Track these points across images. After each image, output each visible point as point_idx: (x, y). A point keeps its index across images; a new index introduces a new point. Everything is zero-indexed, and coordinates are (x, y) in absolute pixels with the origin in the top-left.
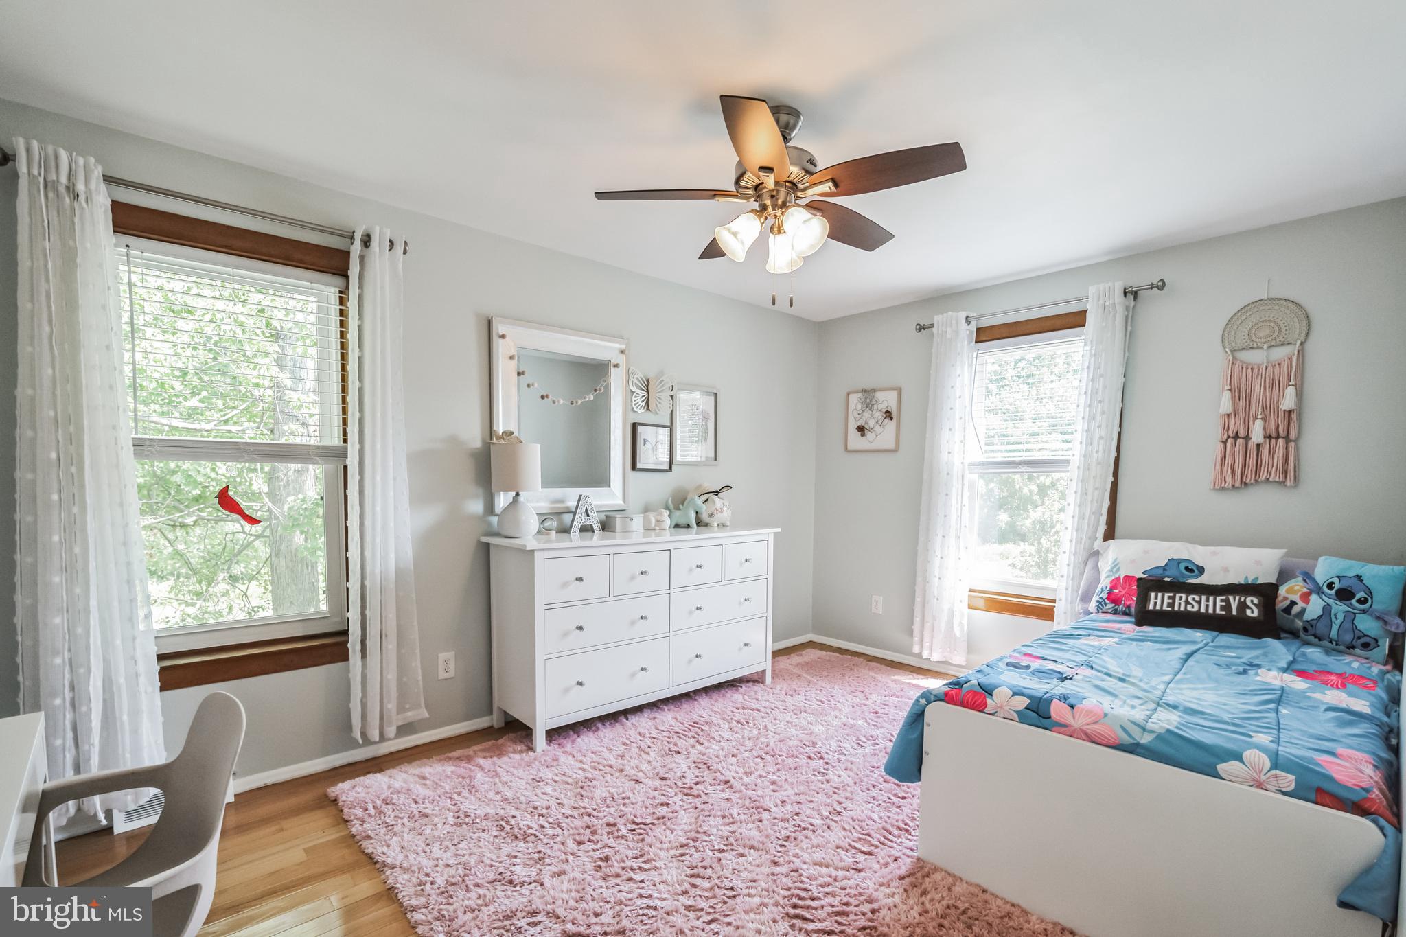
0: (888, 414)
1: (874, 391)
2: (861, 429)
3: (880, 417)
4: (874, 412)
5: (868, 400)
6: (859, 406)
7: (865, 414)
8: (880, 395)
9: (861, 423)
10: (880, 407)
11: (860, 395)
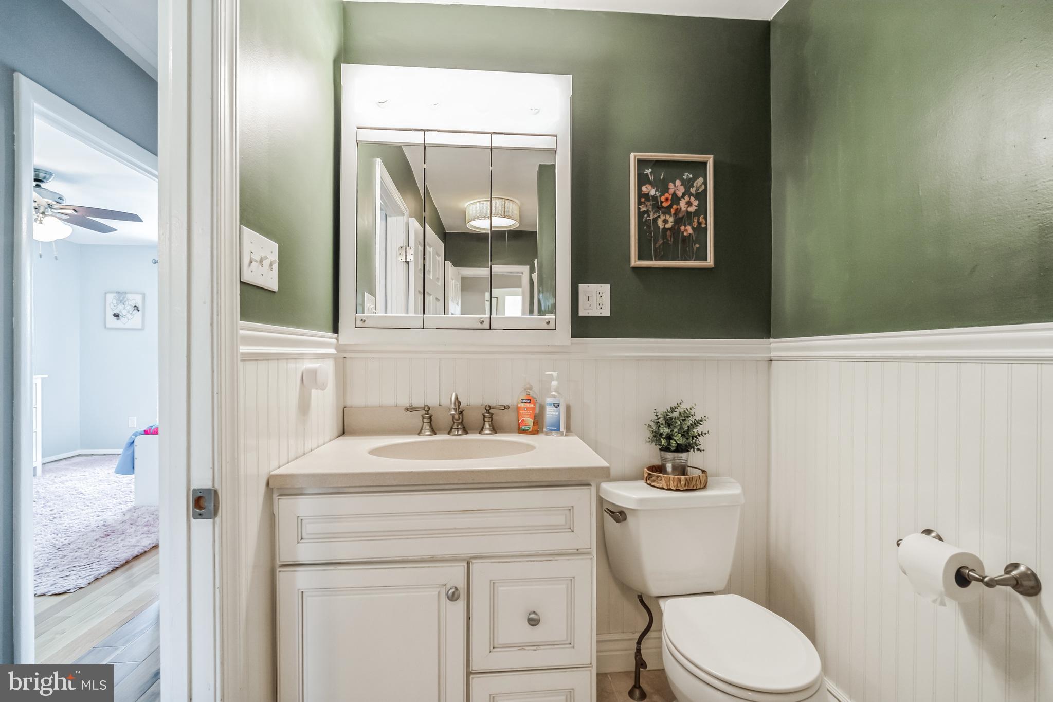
0: (136, 308)
1: (126, 293)
2: (116, 315)
3: (131, 309)
4: (126, 306)
5: (121, 298)
6: (115, 302)
7: (119, 306)
8: (129, 296)
9: (116, 312)
10: (130, 303)
11: (115, 294)
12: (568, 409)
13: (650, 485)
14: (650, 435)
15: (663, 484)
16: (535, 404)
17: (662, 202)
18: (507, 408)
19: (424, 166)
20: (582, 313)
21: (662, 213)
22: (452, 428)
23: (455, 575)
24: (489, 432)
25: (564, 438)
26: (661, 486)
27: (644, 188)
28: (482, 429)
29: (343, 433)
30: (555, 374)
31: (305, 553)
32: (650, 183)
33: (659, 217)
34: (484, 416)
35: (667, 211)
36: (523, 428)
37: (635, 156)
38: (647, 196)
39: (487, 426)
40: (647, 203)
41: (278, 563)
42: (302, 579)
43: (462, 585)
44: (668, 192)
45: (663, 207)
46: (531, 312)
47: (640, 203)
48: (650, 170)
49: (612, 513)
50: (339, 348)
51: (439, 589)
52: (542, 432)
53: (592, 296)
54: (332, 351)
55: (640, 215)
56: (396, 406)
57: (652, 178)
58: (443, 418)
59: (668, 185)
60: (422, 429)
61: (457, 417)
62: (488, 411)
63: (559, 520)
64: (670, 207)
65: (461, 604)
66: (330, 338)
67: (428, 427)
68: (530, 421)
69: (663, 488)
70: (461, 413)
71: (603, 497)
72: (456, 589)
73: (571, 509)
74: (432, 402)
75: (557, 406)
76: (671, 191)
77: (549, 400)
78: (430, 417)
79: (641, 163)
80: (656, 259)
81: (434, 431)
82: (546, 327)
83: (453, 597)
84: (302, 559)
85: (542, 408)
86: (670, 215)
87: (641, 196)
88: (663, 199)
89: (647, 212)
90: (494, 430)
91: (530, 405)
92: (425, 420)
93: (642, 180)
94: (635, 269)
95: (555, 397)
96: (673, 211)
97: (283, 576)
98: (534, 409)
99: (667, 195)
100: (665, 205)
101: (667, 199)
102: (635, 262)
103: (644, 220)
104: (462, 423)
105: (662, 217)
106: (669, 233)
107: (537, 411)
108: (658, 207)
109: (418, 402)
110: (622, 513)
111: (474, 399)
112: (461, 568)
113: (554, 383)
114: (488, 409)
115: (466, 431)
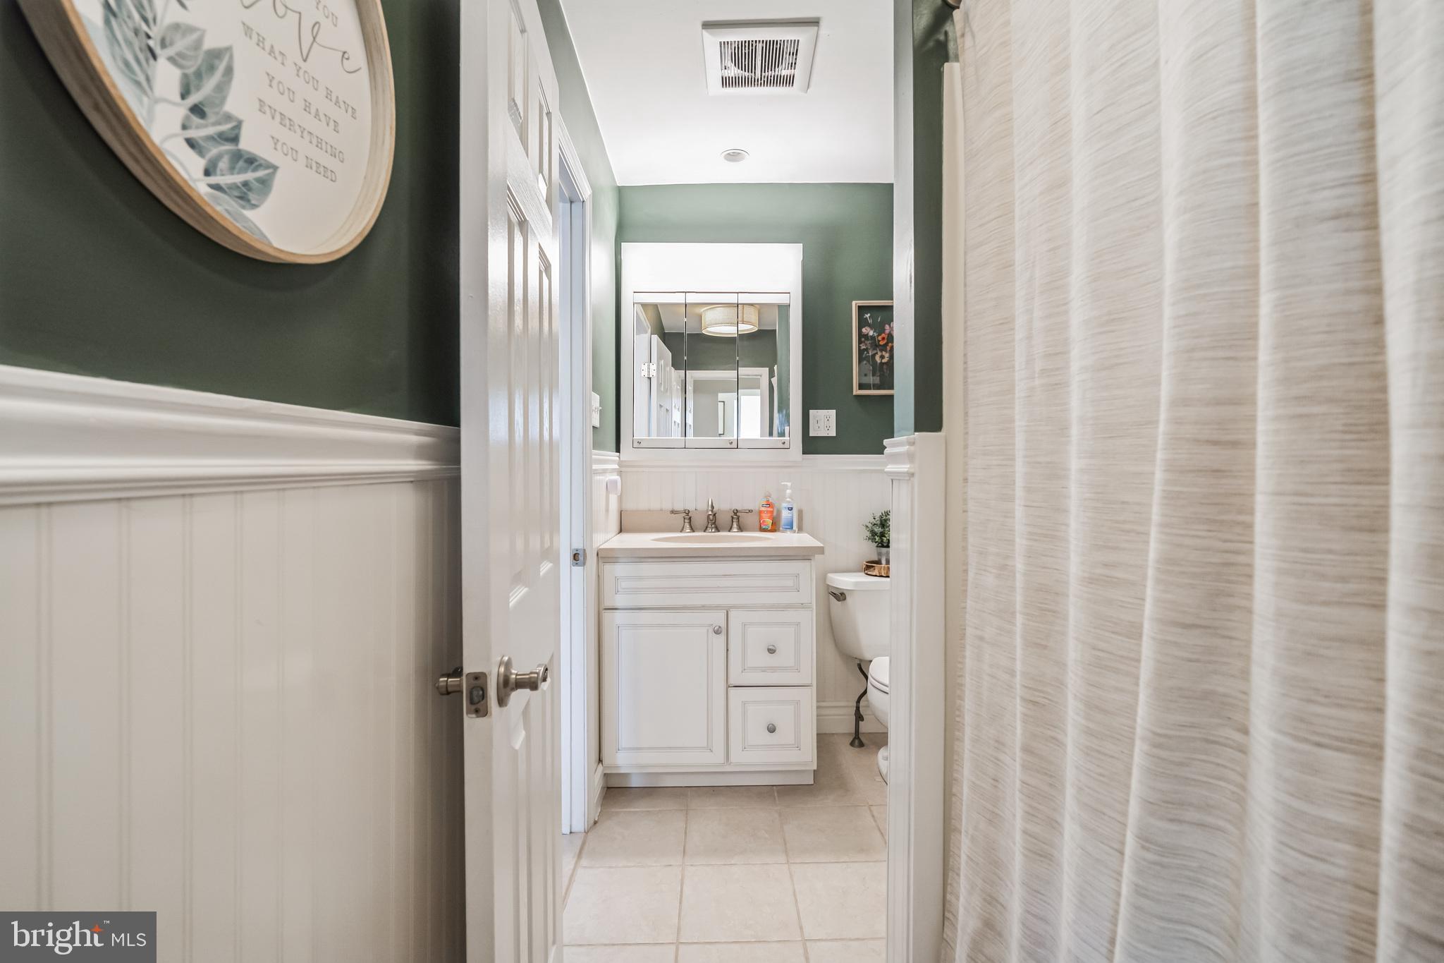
12: (800, 513)
13: (867, 574)
14: (869, 534)
15: (876, 572)
16: (773, 507)
17: (879, 341)
18: (750, 511)
19: (685, 320)
20: (811, 434)
21: (880, 350)
22: (707, 527)
23: (718, 619)
24: (736, 530)
25: (796, 534)
26: (874, 574)
27: (864, 330)
28: (731, 528)
29: (621, 531)
30: (789, 484)
31: (620, 601)
32: (869, 325)
33: (877, 353)
34: (733, 518)
35: (883, 348)
36: (764, 527)
37: (856, 304)
38: (866, 336)
39: (735, 525)
40: (866, 342)
41: (602, 607)
42: (619, 617)
43: (723, 625)
44: (884, 332)
45: (880, 345)
46: (771, 434)
47: (860, 342)
48: (869, 315)
49: (834, 595)
50: (620, 464)
51: (707, 628)
52: (779, 530)
53: (821, 420)
54: (616, 467)
55: (861, 352)
56: (661, 510)
57: (870, 321)
58: (700, 520)
59: (884, 326)
60: (683, 528)
61: (711, 517)
62: (735, 514)
63: (790, 583)
64: (886, 345)
65: (722, 637)
66: (613, 456)
67: (688, 526)
68: (769, 522)
69: (876, 576)
70: (715, 515)
71: (830, 584)
72: (720, 627)
73: (797, 576)
74: (691, 507)
75: (791, 509)
76: (887, 332)
77: (785, 505)
78: (690, 518)
79: (860, 308)
80: (874, 389)
81: (693, 530)
82: (782, 446)
83: (717, 632)
84: (618, 605)
85: (779, 512)
86: (886, 351)
87: (861, 335)
88: (880, 338)
89: (866, 350)
90: (741, 529)
91: (769, 509)
92: (686, 521)
93: (862, 323)
94: (857, 396)
95: (789, 502)
96: (888, 348)
97: (607, 616)
98: (772, 512)
99: (883, 335)
100: (881, 343)
101: (883, 339)
102: (856, 392)
103: (864, 356)
104: (714, 523)
105: (879, 354)
106: (885, 367)
107: (775, 514)
108: (876, 345)
109: (679, 507)
110: (842, 594)
111: (725, 505)
112: (722, 615)
113: (788, 491)
114: (736, 512)
115: (718, 530)
